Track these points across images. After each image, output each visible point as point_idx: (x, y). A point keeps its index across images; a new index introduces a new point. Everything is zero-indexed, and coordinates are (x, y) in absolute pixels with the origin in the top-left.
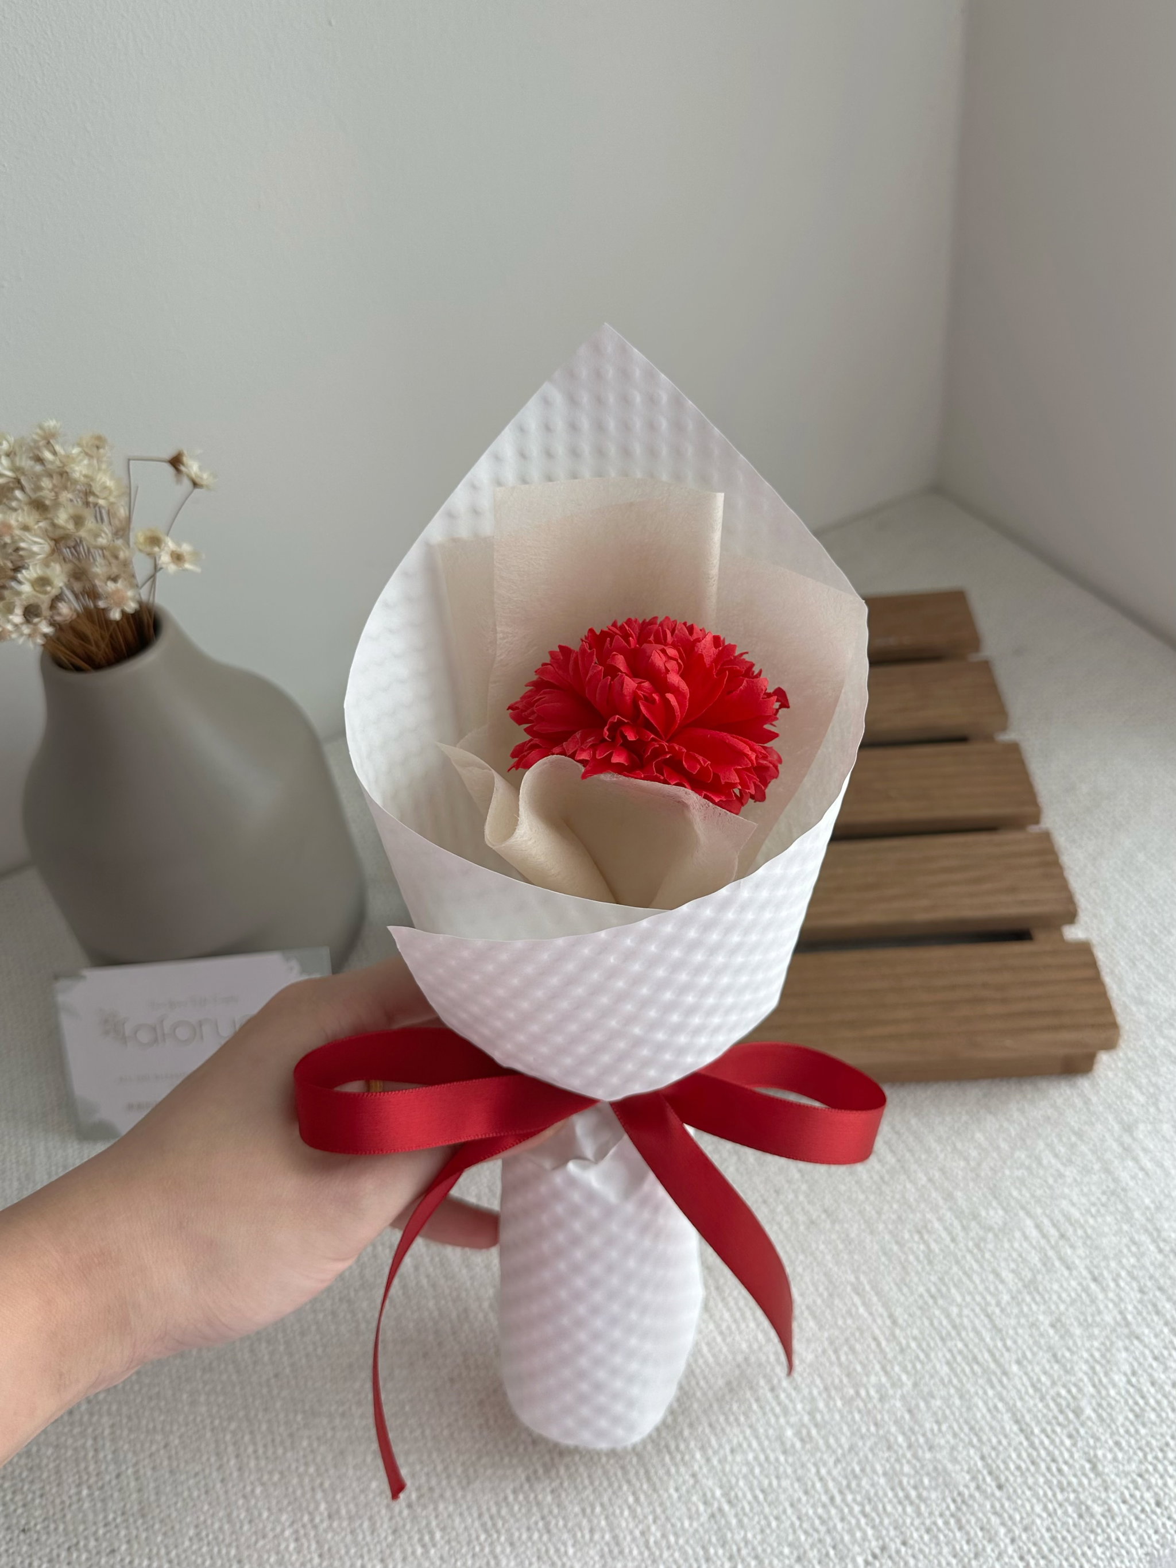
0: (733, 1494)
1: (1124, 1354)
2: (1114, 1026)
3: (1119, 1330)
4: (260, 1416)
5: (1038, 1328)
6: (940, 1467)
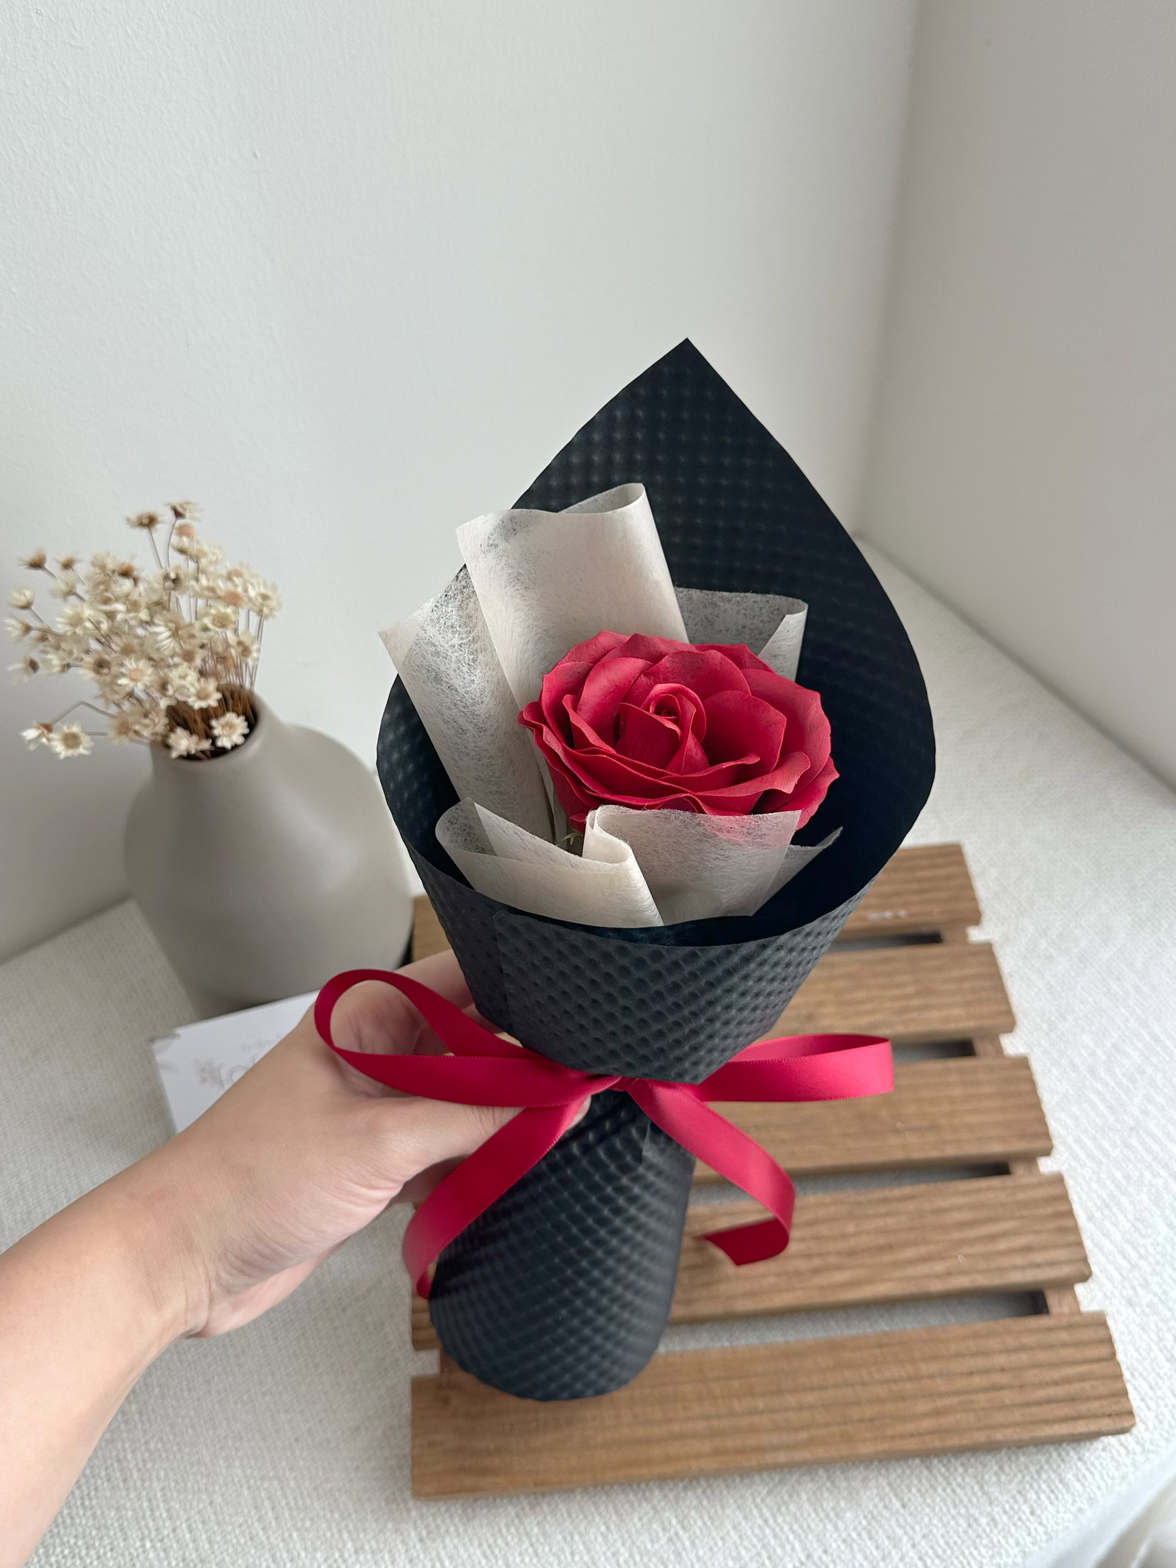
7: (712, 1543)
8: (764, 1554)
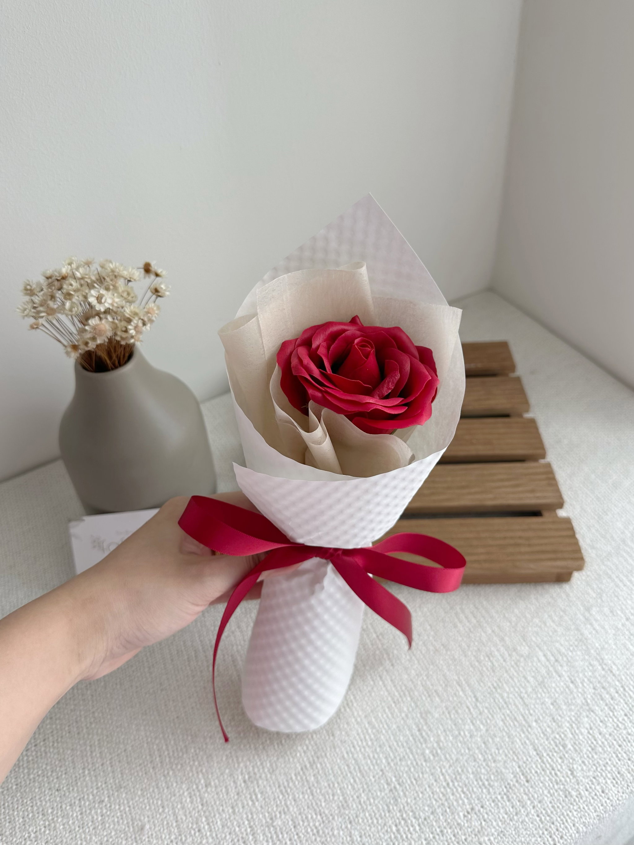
0: (401, 781)
1: (586, 719)
2: (582, 559)
3: (584, 707)
4: (170, 736)
5: (545, 705)
6: (499, 771)
7: (416, 795)
8: (446, 804)
